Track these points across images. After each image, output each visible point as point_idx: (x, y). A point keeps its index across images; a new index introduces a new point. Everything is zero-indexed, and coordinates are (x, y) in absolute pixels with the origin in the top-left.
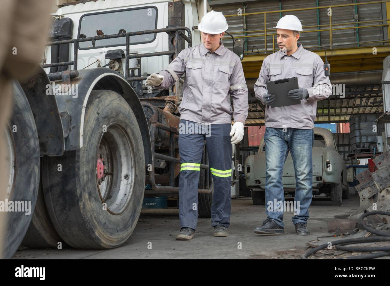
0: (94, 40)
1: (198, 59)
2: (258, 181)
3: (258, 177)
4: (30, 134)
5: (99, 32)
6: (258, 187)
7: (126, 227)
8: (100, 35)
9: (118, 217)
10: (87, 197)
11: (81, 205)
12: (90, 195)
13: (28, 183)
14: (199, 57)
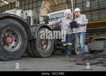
0: (51, 20)
1: (64, 20)
2: (90, 49)
3: (90, 48)
4: (25, 35)
5: (52, 18)
6: (90, 50)
7: (48, 54)
8: (53, 19)
9: (46, 52)
10: (38, 47)
11: (37, 49)
12: (39, 47)
13: (24, 44)
14: (65, 19)
